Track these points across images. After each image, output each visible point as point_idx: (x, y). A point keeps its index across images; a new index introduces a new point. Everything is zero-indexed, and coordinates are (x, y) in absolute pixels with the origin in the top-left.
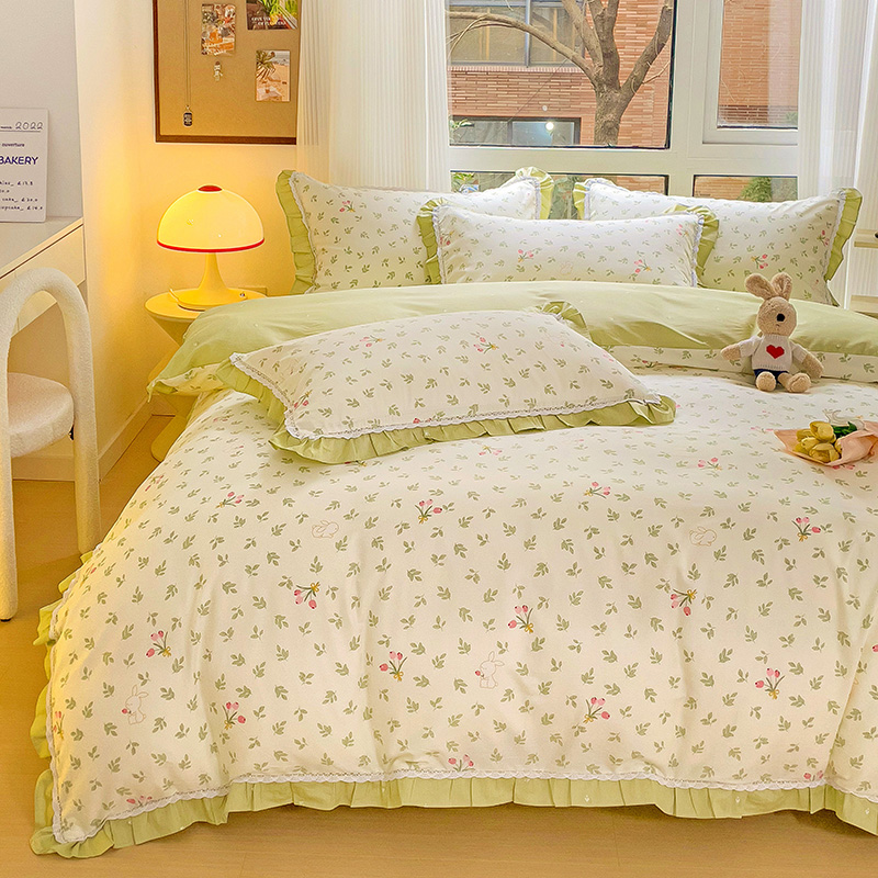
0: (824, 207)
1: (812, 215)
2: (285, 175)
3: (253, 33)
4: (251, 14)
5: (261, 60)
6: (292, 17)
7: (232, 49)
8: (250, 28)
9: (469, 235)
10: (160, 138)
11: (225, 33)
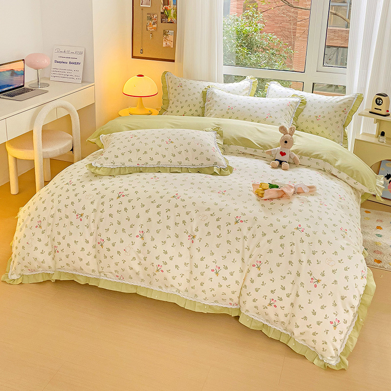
0: (348, 100)
1: (342, 102)
2: (165, 73)
3: (163, 24)
4: (162, 18)
5: (165, 33)
6: (175, 19)
7: (156, 29)
8: (162, 22)
9: (215, 99)
10: (133, 57)
11: (154, 24)
